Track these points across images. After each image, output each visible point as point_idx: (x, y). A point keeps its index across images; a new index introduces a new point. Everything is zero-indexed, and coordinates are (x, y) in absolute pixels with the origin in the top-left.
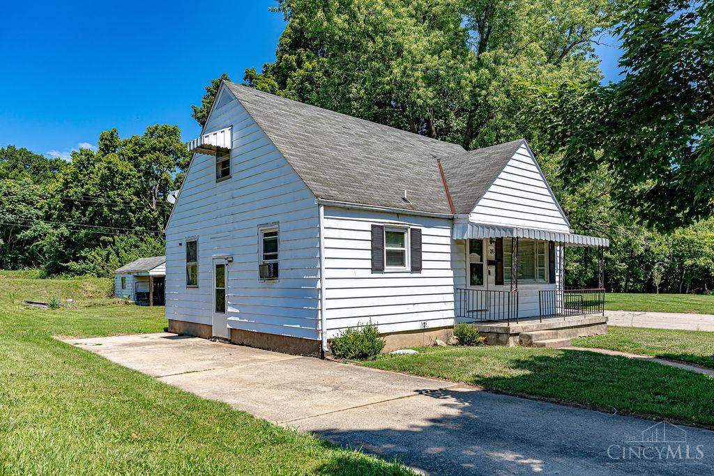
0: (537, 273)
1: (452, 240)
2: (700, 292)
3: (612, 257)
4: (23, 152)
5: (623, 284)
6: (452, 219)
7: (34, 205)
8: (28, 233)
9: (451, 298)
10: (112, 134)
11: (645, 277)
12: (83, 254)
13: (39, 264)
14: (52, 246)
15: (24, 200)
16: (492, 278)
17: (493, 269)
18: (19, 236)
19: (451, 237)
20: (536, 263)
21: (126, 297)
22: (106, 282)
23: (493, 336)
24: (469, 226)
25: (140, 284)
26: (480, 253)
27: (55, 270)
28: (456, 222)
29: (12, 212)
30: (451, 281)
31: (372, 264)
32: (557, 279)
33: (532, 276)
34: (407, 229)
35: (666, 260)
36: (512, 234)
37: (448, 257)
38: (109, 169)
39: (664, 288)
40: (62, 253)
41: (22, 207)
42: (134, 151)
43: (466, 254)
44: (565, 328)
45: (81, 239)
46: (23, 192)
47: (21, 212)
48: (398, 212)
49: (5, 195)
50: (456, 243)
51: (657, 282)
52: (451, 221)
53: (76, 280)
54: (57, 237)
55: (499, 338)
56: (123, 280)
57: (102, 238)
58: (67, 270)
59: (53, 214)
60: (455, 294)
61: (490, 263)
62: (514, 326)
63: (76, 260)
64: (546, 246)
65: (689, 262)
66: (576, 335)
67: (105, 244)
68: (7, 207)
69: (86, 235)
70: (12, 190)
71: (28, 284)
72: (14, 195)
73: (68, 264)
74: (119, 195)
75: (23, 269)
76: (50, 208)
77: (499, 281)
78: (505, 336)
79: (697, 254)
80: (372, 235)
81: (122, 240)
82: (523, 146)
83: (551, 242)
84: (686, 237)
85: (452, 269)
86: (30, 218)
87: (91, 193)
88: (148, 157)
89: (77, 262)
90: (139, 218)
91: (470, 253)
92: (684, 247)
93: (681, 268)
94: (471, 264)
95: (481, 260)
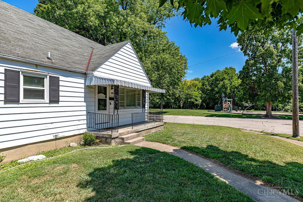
0: (137, 104)
1: (85, 86)
2: (192, 109)
3: (170, 98)
5: (173, 106)
6: (85, 74)
9: (85, 117)
11: (178, 104)
16: (112, 106)
17: (112, 102)
19: (85, 84)
20: (137, 99)
23: (104, 139)
24: (94, 78)
26: (105, 94)
28: (88, 75)
30: (85, 108)
31: (5, 97)
32: (146, 106)
33: (134, 105)
34: (46, 76)
35: (184, 99)
36: (114, 83)
37: (83, 95)
39: (183, 108)
43: (95, 94)
44: (145, 130)
48: (36, 63)
50: (88, 88)
51: (181, 106)
52: (84, 75)
55: (107, 140)
60: (87, 115)
61: (111, 99)
62: (115, 134)
64: (141, 92)
65: (189, 100)
66: (150, 132)
77: (116, 108)
78: (110, 139)
79: (191, 98)
80: (5, 76)
82: (129, 43)
83: (143, 90)
84: (189, 93)
85: (85, 102)
91: (98, 93)
92: (188, 96)
93: (187, 102)
94: (99, 100)
95: (106, 97)
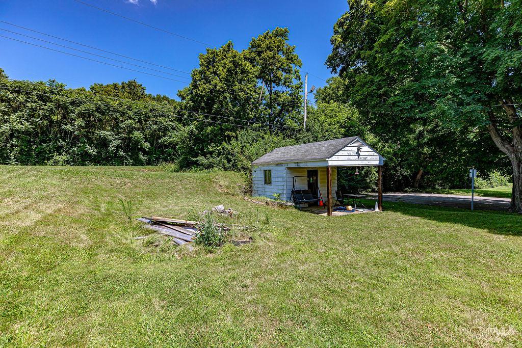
8: (166, 138)
10: (229, 46)
12: (210, 149)
13: (174, 159)
14: (184, 142)
15: (163, 115)
18: (160, 141)
21: (276, 195)
27: (186, 165)
29: (156, 123)
40: (191, 149)
41: (162, 120)
45: (208, 135)
47: (162, 123)
49: (151, 111)
53: (205, 174)
54: (188, 134)
56: (267, 173)
57: (226, 133)
58: (196, 164)
63: (205, 155)
67: (230, 139)
68: (152, 119)
69: (212, 131)
72: (157, 111)
73: (198, 158)
75: (162, 164)
81: (244, 135)
86: (167, 127)
87: (218, 88)
89: (205, 157)
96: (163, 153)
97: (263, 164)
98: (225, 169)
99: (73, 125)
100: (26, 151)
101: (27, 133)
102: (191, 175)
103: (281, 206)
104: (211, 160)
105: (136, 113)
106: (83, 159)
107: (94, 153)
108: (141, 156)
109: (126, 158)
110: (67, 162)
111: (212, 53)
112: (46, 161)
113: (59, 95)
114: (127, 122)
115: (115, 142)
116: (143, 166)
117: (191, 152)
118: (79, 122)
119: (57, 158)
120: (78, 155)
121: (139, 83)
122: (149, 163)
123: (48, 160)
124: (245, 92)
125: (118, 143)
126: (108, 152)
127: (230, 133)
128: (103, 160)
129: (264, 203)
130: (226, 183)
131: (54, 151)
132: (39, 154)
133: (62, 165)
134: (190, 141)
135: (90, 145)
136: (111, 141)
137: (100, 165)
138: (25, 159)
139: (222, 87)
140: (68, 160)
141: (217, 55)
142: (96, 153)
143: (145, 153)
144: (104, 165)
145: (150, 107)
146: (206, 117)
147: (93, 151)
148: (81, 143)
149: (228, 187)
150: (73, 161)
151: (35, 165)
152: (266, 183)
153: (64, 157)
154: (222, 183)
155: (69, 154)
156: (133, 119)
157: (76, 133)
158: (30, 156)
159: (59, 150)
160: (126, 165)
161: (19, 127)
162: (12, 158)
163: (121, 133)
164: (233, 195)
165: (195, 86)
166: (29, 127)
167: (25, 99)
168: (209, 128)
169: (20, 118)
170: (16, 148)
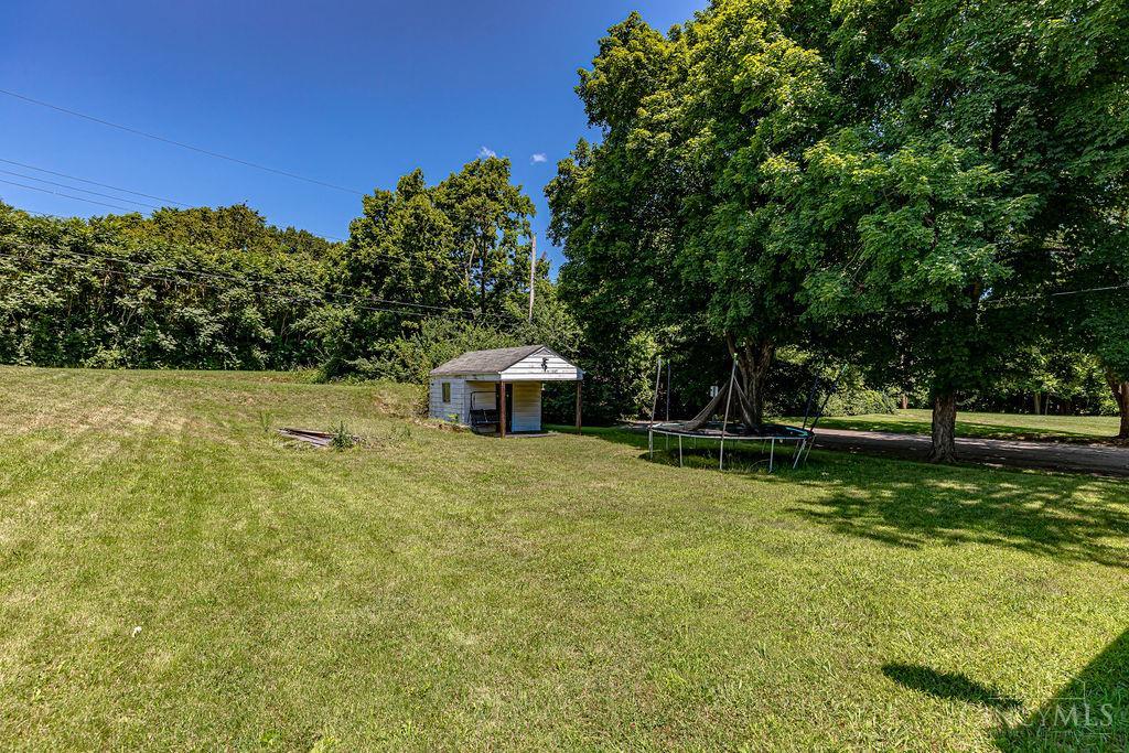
4: (303, 234)
7: (311, 286)
8: (305, 322)
10: (416, 177)
12: (377, 348)
13: (317, 361)
14: (335, 336)
15: (301, 280)
18: (293, 326)
21: (453, 417)
22: (413, 392)
25: (477, 395)
27: (338, 371)
29: (286, 294)
38: (417, 217)
40: (347, 347)
41: (297, 288)
42: (448, 195)
45: (375, 325)
46: (300, 268)
47: (297, 294)
49: (278, 271)
53: (365, 386)
54: (342, 322)
56: (446, 388)
57: (404, 323)
58: (354, 370)
59: (337, 289)
63: (368, 356)
67: (408, 332)
68: (279, 287)
69: (382, 319)
70: (286, 266)
71: (298, 391)
72: (289, 272)
73: (357, 362)
74: (429, 259)
75: (296, 369)
76: (332, 280)
81: (432, 326)
86: (307, 302)
87: (391, 254)
88: (468, 202)
89: (369, 359)
90: (453, 295)
96: (298, 347)
97: (442, 375)
98: (400, 380)
99: (134, 296)
100: (46, 341)
101: (52, 310)
102: (345, 387)
103: (455, 429)
104: (378, 365)
105: (249, 275)
106: (151, 356)
107: (171, 347)
108: (257, 353)
109: (229, 356)
110: (122, 363)
111: (383, 198)
112: (82, 360)
113: (110, 242)
114: (232, 292)
115: (209, 328)
116: (259, 370)
117: (347, 351)
118: (148, 292)
119: (102, 353)
120: (140, 349)
121: (252, 207)
122: (270, 365)
123: (87, 357)
124: (434, 260)
125: (215, 329)
126: (197, 346)
127: (410, 323)
128: (187, 358)
129: (436, 427)
130: (395, 401)
131: (98, 343)
132: (70, 347)
133: (113, 368)
134: (345, 333)
135: (163, 332)
136: (202, 326)
137: (180, 368)
138: (44, 355)
139: (397, 254)
140: (123, 359)
141: (391, 199)
142: (175, 345)
143: (264, 347)
144: (187, 368)
145: (276, 265)
146: (375, 291)
147: (168, 343)
148: (148, 328)
149: (397, 407)
150: (132, 361)
151: (62, 366)
152: (444, 401)
153: (116, 353)
154: (389, 400)
155: (126, 347)
156: (244, 286)
157: (139, 311)
158: (55, 350)
159: (106, 340)
160: (228, 368)
161: (39, 301)
162: (22, 353)
163: (220, 311)
164: (402, 417)
165: (355, 246)
166: (58, 300)
167: (49, 251)
168: (376, 313)
169: (41, 284)
170: (27, 336)
